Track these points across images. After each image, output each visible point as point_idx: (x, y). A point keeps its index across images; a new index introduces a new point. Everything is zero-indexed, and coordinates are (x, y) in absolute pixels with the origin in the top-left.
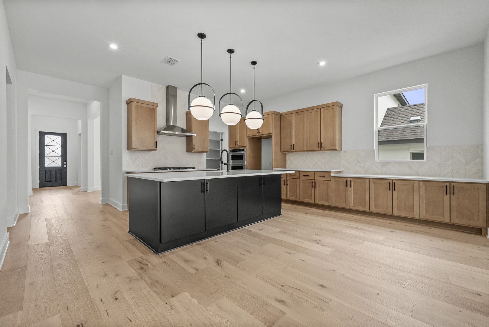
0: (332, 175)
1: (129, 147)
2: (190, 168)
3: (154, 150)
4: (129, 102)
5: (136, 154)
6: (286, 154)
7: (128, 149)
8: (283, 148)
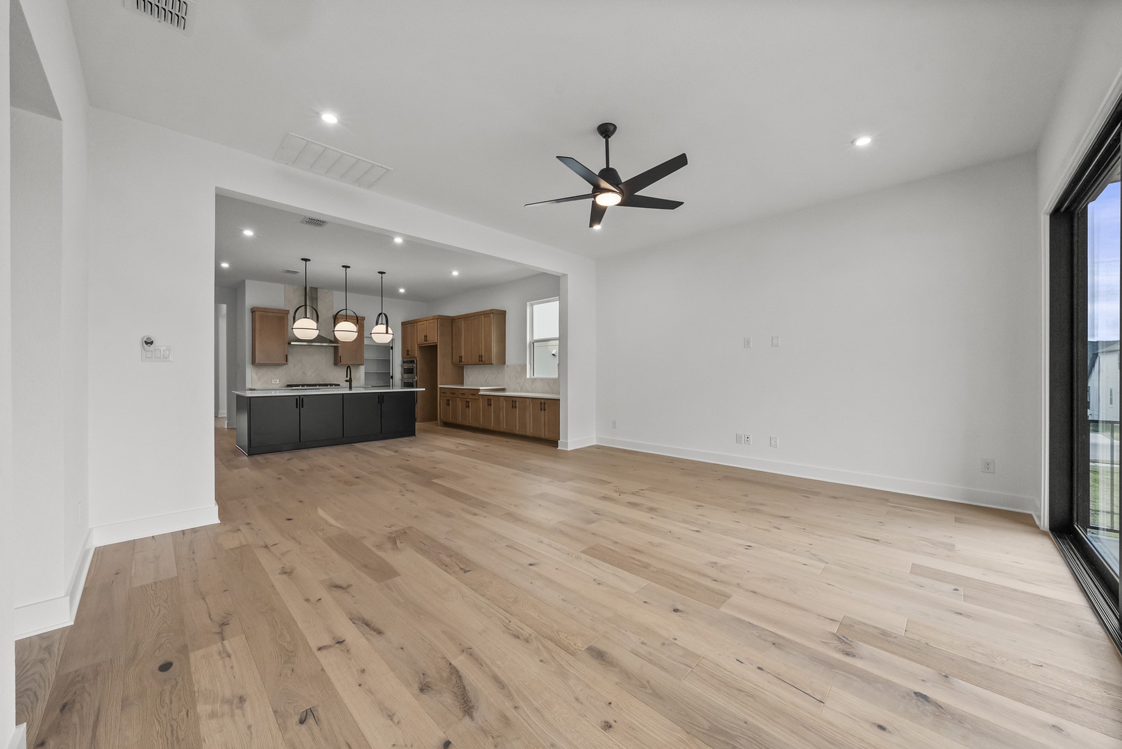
0: (481, 393)
1: (253, 362)
2: (331, 385)
3: (285, 364)
4: (253, 311)
5: (263, 371)
6: (462, 368)
7: (253, 364)
8: (454, 361)
